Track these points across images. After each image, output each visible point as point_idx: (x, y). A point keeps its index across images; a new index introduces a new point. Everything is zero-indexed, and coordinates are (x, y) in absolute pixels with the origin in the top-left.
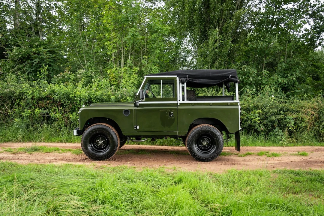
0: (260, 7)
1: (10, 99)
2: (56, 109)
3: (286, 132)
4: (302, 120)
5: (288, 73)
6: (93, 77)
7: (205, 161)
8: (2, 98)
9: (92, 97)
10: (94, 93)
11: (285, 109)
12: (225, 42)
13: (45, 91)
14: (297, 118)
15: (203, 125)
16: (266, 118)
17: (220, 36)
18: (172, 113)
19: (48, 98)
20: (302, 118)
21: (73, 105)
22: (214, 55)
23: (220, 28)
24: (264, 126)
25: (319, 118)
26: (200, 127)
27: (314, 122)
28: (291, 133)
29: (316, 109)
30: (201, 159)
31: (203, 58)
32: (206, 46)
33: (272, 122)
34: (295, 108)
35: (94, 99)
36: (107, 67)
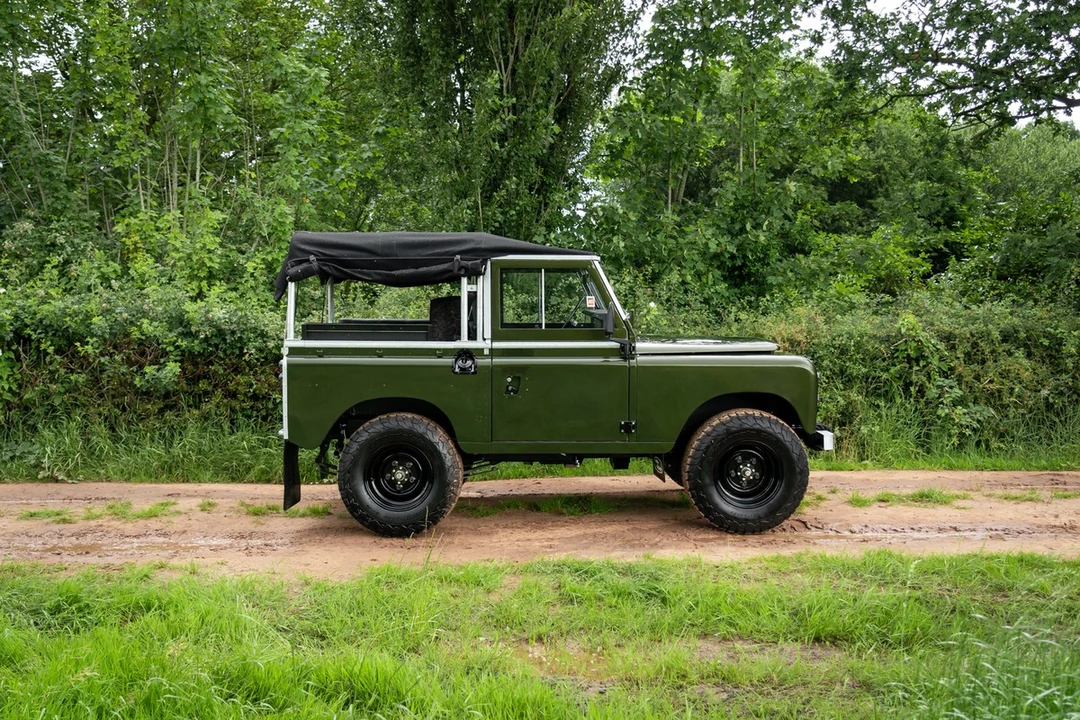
6: (61, 246)
9: (28, 321)
10: (36, 308)
22: (487, 161)
35: (35, 331)
36: (122, 208)
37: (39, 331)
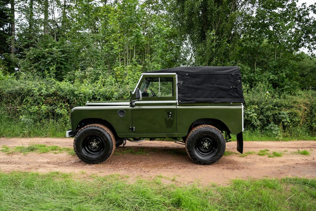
0: (253, 10)
1: (20, 95)
2: (62, 105)
3: (281, 127)
4: (296, 115)
5: (278, 71)
6: (101, 74)
7: (206, 165)
8: (13, 95)
9: (96, 93)
10: (98, 90)
11: (279, 104)
12: (221, 42)
13: (53, 88)
14: (291, 113)
15: (203, 126)
16: (262, 113)
17: (216, 36)
18: (171, 113)
19: (56, 95)
20: (295, 113)
21: (78, 101)
22: (211, 54)
23: (216, 29)
24: (260, 121)
25: (311, 113)
26: (201, 128)
27: (306, 117)
28: (284, 127)
29: (308, 104)
30: (201, 163)
31: (201, 57)
32: (204, 45)
33: (267, 117)
34: (288, 103)
35: (98, 96)
36: (114, 65)
37: (99, 96)
